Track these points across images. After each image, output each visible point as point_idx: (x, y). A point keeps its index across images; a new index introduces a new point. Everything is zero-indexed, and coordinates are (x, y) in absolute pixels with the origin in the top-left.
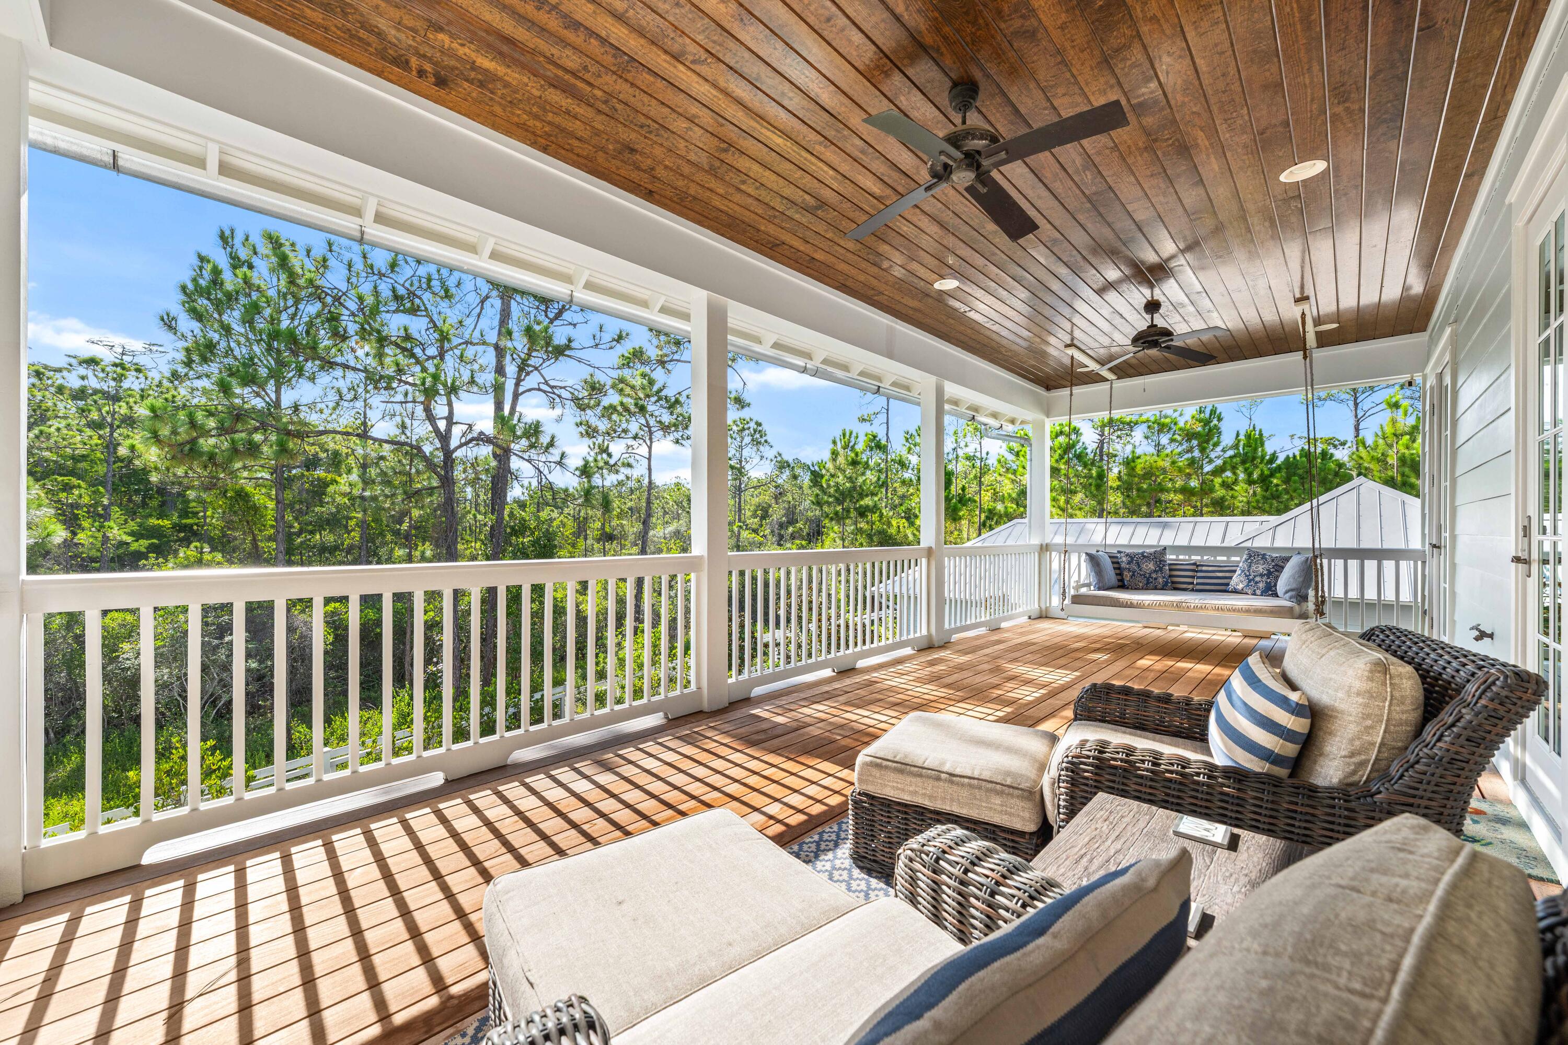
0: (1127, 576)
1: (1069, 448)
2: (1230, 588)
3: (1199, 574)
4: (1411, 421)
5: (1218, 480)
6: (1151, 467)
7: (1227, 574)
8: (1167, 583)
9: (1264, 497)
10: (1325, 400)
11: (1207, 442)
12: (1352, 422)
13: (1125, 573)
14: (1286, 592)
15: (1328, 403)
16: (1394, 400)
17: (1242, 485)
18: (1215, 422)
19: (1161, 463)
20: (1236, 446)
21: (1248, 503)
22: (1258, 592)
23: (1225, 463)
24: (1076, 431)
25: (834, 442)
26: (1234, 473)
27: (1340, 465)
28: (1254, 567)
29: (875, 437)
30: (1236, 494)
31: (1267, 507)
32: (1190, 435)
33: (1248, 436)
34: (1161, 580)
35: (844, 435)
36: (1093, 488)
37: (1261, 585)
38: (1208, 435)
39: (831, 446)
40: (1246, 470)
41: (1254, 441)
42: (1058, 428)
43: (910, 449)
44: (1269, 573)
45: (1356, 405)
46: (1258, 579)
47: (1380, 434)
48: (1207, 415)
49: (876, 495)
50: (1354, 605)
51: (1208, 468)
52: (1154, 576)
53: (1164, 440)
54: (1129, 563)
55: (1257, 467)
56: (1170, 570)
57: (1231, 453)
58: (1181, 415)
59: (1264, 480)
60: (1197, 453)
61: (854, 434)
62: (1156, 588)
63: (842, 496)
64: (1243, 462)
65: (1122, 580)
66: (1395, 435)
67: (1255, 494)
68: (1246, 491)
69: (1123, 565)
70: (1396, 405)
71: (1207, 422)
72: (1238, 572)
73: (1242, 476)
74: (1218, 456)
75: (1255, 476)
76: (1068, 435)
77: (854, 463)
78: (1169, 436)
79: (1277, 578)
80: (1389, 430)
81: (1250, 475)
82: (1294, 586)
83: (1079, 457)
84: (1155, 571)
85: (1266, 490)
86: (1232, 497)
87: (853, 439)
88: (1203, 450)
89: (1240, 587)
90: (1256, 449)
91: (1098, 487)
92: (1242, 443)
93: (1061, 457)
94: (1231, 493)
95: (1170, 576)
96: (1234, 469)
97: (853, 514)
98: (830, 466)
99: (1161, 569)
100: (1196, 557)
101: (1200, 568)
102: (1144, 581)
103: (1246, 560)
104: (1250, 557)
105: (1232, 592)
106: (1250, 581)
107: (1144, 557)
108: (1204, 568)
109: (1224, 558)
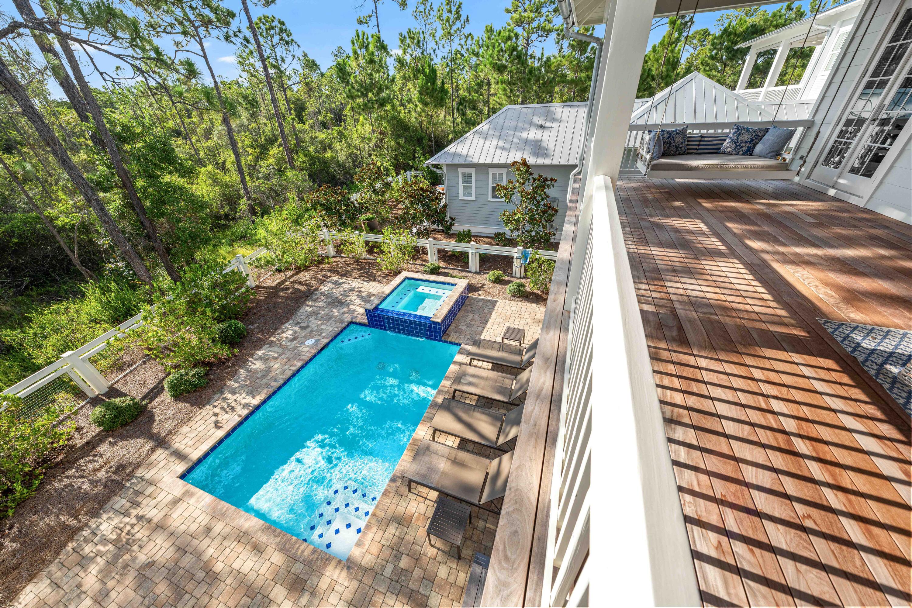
2: (721, 151)
3: (703, 143)
7: (719, 142)
8: (686, 150)
22: (741, 153)
28: (741, 137)
34: (683, 148)
37: (743, 149)
44: (752, 141)
46: (742, 144)
52: (680, 146)
54: (668, 138)
56: (688, 141)
72: (728, 140)
79: (757, 143)
84: (681, 143)
89: (729, 150)
95: (688, 145)
99: (684, 141)
100: (704, 131)
101: (703, 139)
102: (675, 150)
103: (736, 132)
104: (739, 130)
105: (722, 153)
106: (737, 146)
107: (677, 133)
108: (706, 139)
109: (719, 131)
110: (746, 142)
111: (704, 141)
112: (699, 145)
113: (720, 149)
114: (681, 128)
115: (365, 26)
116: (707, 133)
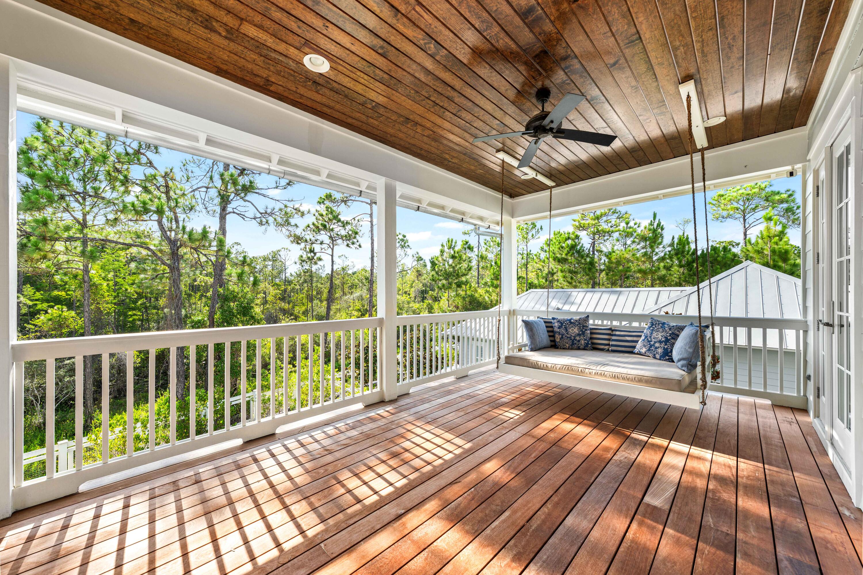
0: (558, 338)
1: (573, 247)
2: (636, 351)
3: (614, 338)
4: (779, 228)
5: (662, 265)
6: (620, 257)
7: (635, 339)
8: (587, 344)
9: (689, 275)
10: (726, 218)
11: (654, 242)
12: (742, 230)
13: (557, 336)
14: (679, 360)
15: (728, 219)
16: (769, 216)
17: (676, 267)
18: (659, 230)
19: (627, 256)
20: (672, 245)
21: (680, 278)
22: (658, 356)
23: (665, 254)
24: (577, 237)
25: (442, 245)
26: (671, 261)
27: (735, 255)
28: (655, 334)
29: (467, 243)
30: (672, 273)
31: (691, 280)
32: (644, 239)
33: (680, 240)
34: (583, 342)
35: (449, 241)
36: (587, 270)
37: (660, 351)
38: (654, 238)
39: (441, 248)
40: (678, 259)
41: (683, 242)
42: (567, 235)
43: (487, 249)
44: (667, 341)
45: (745, 220)
46: (657, 345)
47: (760, 236)
48: (655, 226)
49: (466, 275)
50: (742, 350)
51: (655, 258)
52: (578, 338)
53: (629, 242)
54: (559, 328)
55: (684, 257)
56: (591, 333)
57: (669, 249)
58: (638, 227)
59: (689, 264)
60: (649, 250)
61: (454, 241)
62: (579, 349)
63: (447, 276)
64: (676, 254)
65: (554, 341)
66: (769, 237)
67: (683, 273)
68: (678, 271)
69: (556, 329)
70: (770, 219)
71: (654, 231)
72: (643, 338)
73: (676, 262)
74: (660, 251)
75: (683, 263)
76: (573, 240)
77: (453, 257)
78: (632, 239)
79: (673, 345)
80: (765, 234)
81: (680, 262)
82: (685, 355)
83: (578, 252)
84: (579, 335)
85: (690, 271)
86: (670, 275)
87: (453, 244)
88: (651, 247)
89: (644, 350)
90: (684, 247)
91: (590, 269)
92: (675, 243)
93: (568, 253)
94: (669, 272)
95: (591, 338)
96: (671, 258)
97: (454, 286)
98: (440, 259)
99: (583, 333)
100: (615, 323)
101: (614, 333)
102: (570, 342)
103: (649, 328)
104: (652, 325)
105: (637, 354)
106: (651, 346)
107: (571, 323)
108: (617, 333)
109: (635, 324)
110: (660, 342)
111: (615, 335)
112: (609, 340)
113: (634, 347)
114: (578, 318)
115: (468, 236)
116: (621, 326)
